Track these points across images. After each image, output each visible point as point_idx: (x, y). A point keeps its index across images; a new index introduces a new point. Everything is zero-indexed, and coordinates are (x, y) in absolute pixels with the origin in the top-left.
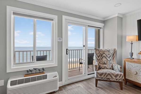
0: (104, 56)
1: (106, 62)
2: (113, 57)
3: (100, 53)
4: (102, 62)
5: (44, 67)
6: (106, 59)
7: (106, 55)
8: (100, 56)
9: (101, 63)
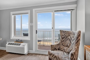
0: (69, 38)
1: (68, 45)
2: (76, 40)
3: (66, 34)
4: (66, 44)
5: (22, 39)
6: (70, 42)
7: (71, 37)
8: (64, 38)
9: (64, 44)
